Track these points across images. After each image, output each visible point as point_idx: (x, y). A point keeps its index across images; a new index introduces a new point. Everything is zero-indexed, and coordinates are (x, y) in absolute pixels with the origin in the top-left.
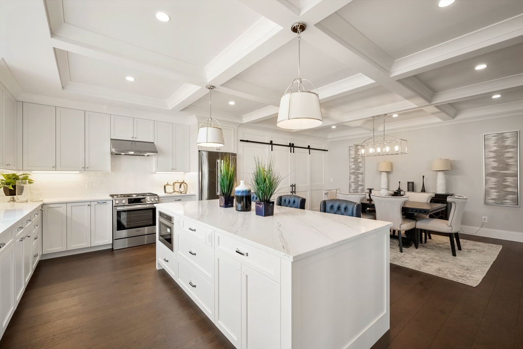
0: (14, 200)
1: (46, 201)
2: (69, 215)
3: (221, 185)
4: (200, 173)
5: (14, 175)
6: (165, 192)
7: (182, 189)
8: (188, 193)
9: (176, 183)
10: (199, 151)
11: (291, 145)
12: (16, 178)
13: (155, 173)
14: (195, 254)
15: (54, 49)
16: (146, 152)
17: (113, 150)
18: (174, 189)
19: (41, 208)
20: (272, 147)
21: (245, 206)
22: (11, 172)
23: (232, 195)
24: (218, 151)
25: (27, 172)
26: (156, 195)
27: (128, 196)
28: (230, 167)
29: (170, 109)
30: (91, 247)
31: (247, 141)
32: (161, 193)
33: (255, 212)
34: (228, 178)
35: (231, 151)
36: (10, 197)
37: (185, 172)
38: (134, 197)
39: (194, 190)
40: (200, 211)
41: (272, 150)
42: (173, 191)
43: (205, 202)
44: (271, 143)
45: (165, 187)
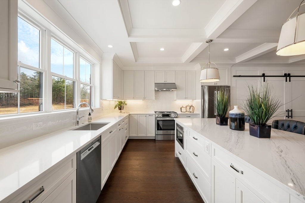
0: (121, 112)
1: (131, 113)
2: (138, 120)
3: (217, 109)
4: (203, 100)
5: (121, 101)
6: (181, 111)
7: (191, 110)
8: (195, 113)
9: (187, 106)
10: (202, 86)
11: (287, 76)
12: (122, 103)
13: (176, 100)
14: (197, 156)
15: (130, 43)
16: (171, 89)
17: (156, 89)
18: (186, 110)
19: (128, 116)
20: (264, 78)
21: (238, 126)
22: (120, 100)
23: (226, 116)
24: (215, 85)
25: (125, 100)
26: (176, 113)
27: (162, 113)
28: (225, 96)
29: (184, 62)
30: (146, 137)
31: (240, 76)
32: (179, 112)
33: (249, 132)
34: (223, 103)
35: (226, 84)
36: (120, 110)
37: (193, 100)
38: (166, 113)
39: (199, 111)
40: (203, 124)
41: (264, 81)
42: (185, 111)
43: (206, 119)
44: (264, 75)
45: (181, 108)
